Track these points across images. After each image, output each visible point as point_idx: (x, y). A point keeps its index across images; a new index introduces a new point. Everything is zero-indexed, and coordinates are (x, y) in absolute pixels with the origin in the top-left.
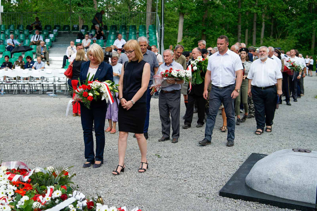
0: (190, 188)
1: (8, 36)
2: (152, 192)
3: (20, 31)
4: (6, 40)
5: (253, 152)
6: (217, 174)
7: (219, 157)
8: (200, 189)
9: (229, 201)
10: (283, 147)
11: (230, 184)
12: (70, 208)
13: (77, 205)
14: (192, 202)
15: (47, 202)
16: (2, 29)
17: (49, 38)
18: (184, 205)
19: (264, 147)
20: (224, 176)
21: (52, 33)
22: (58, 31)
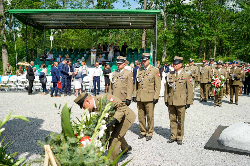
1: (57, 55)
3: (65, 52)
5: (219, 125)
16: (54, 51)
17: (83, 57)
21: (85, 54)
22: (89, 52)
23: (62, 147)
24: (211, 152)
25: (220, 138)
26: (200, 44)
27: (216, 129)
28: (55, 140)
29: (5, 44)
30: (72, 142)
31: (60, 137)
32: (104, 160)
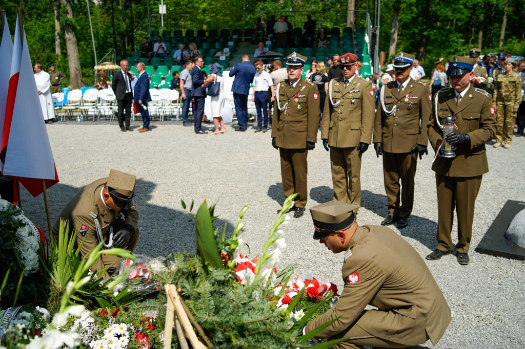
1: (175, 44)
3: (190, 38)
4: (174, 51)
16: (168, 36)
17: (227, 47)
21: (231, 40)
22: (238, 37)
23: (199, 288)
24: (491, 259)
25: (510, 230)
26: (473, 14)
27: (502, 207)
28: (184, 270)
29: (71, 22)
30: (218, 278)
31: (194, 266)
32: (282, 316)
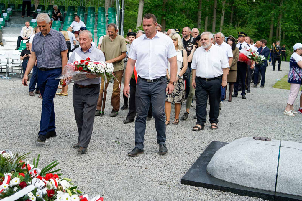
0: (152, 175)
2: (112, 179)
5: (213, 140)
6: (178, 162)
7: (180, 145)
8: (161, 176)
9: (191, 189)
10: (243, 135)
11: (192, 172)
12: (30, 197)
13: (37, 193)
14: (154, 189)
15: (5, 190)
17: (2, 17)
18: (145, 193)
19: (224, 135)
20: (185, 163)
22: (12, 10)
